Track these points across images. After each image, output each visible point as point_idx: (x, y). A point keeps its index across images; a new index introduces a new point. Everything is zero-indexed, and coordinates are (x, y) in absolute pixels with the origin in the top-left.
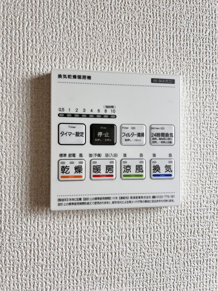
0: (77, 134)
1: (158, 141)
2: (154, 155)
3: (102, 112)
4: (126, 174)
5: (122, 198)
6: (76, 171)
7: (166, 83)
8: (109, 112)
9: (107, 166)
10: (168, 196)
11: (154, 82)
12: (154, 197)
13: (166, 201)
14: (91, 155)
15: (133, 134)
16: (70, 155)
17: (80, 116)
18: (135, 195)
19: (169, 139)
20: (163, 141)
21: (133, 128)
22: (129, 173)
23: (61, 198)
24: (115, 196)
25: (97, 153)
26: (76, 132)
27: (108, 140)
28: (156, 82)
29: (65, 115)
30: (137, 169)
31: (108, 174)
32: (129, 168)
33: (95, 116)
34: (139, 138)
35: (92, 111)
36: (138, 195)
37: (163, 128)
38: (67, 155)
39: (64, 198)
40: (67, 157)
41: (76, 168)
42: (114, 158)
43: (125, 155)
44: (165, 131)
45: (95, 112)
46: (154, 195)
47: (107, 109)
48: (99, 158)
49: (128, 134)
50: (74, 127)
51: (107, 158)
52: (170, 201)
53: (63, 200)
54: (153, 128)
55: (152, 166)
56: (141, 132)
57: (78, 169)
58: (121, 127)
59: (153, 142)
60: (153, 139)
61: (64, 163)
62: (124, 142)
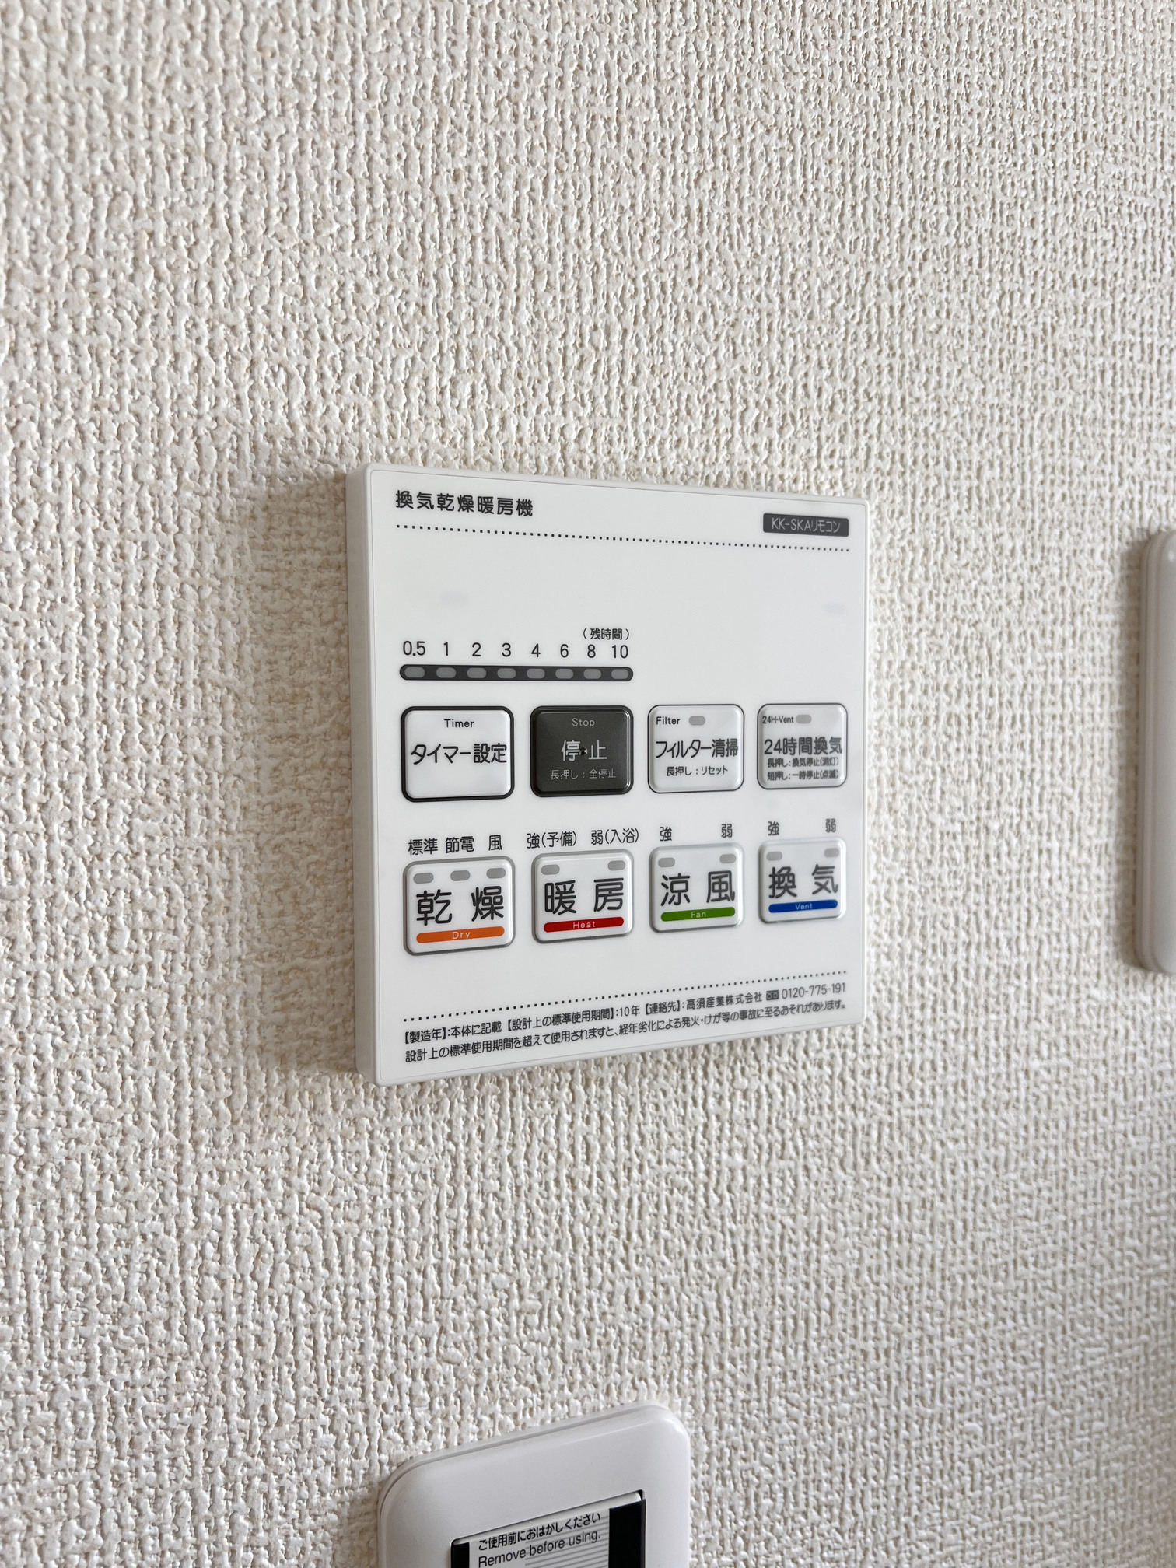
0: (481, 753)
1: (789, 770)
2: (774, 828)
3: (578, 658)
4: (671, 908)
5: (656, 1008)
6: (478, 911)
7: (818, 533)
8: (605, 656)
9: (599, 883)
10: (823, 988)
11: (775, 531)
12: (772, 995)
13: (817, 1006)
14: (534, 841)
15: (697, 747)
16: (451, 844)
17: (492, 673)
18: (706, 994)
19: (827, 761)
20: (806, 769)
21: (697, 721)
22: (684, 906)
23: (418, 1027)
24: (629, 1002)
25: (560, 829)
26: (476, 746)
27: (603, 773)
28: (781, 531)
29: (430, 673)
30: (711, 888)
31: (605, 914)
32: (682, 887)
33: (550, 674)
34: (718, 762)
35: (536, 651)
36: (715, 993)
37: (804, 719)
38: (441, 845)
39: (430, 1025)
40: (441, 853)
41: (478, 898)
42: (625, 845)
43: (666, 833)
44: (812, 731)
45: (550, 657)
46: (772, 986)
47: (596, 642)
48: (567, 849)
49: (680, 744)
50: (467, 724)
51: (598, 847)
52: (831, 1005)
53: (427, 1036)
54: (771, 720)
55: (768, 871)
56: (725, 736)
57: (487, 901)
58: (652, 720)
59: (769, 775)
60: (771, 763)
61: (427, 878)
62: (663, 781)
